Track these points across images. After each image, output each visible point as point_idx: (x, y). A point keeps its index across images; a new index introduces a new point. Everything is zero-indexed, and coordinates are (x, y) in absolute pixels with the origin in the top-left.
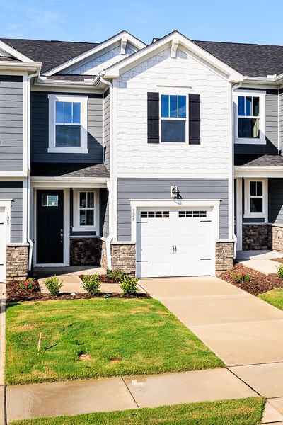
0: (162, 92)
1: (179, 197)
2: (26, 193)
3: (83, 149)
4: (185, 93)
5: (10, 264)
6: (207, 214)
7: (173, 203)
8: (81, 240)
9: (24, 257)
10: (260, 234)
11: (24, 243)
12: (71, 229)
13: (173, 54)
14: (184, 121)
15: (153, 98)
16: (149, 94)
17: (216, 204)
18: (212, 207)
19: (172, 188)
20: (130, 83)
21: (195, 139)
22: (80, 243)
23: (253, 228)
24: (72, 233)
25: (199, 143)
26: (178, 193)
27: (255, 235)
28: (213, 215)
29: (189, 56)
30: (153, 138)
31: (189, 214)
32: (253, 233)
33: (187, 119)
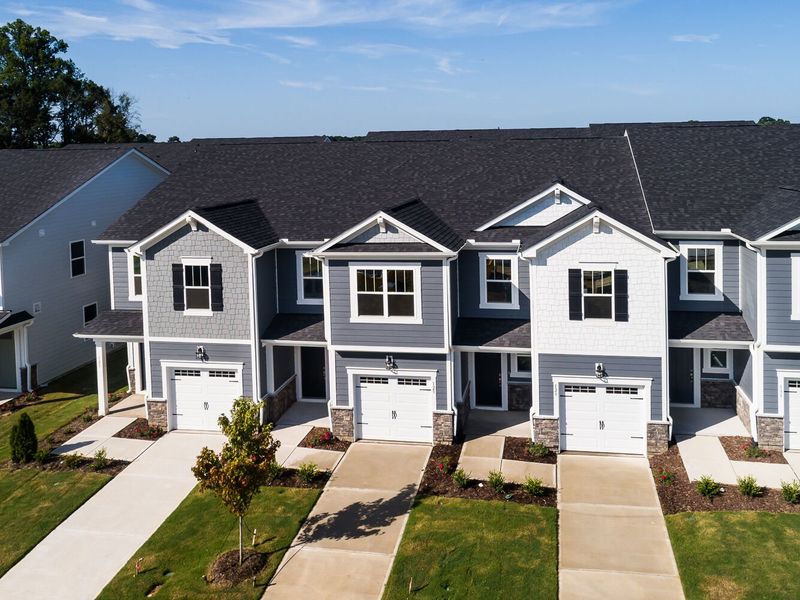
0: (584, 268)
1: (604, 374)
2: (449, 365)
3: (515, 304)
4: (611, 268)
5: (437, 429)
6: (639, 391)
7: (599, 381)
8: (518, 386)
9: (449, 423)
10: (723, 391)
11: (449, 411)
12: (509, 375)
13: (596, 230)
14: (610, 298)
15: (574, 275)
16: (570, 271)
17: (647, 383)
18: (643, 387)
19: (597, 365)
20: (550, 260)
21: (622, 316)
22: (518, 389)
23: (714, 384)
24: (510, 379)
25: (627, 320)
26: (603, 372)
27: (716, 392)
28: (645, 393)
29: (614, 230)
30: (575, 314)
31: (617, 390)
32: (714, 389)
33: (613, 295)
